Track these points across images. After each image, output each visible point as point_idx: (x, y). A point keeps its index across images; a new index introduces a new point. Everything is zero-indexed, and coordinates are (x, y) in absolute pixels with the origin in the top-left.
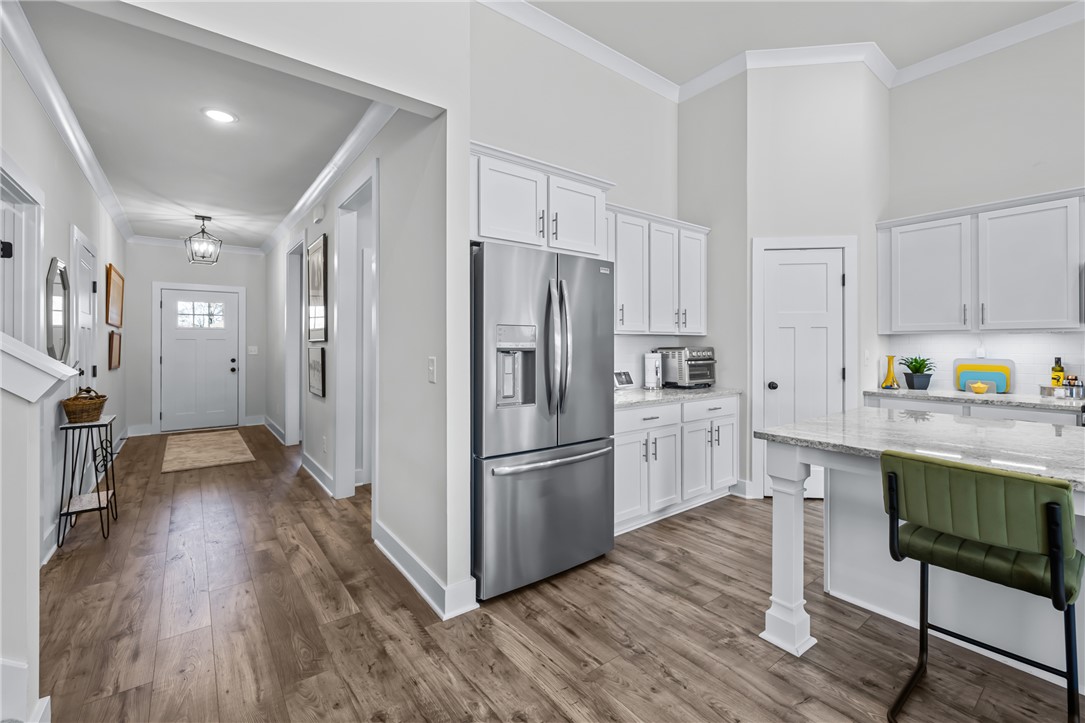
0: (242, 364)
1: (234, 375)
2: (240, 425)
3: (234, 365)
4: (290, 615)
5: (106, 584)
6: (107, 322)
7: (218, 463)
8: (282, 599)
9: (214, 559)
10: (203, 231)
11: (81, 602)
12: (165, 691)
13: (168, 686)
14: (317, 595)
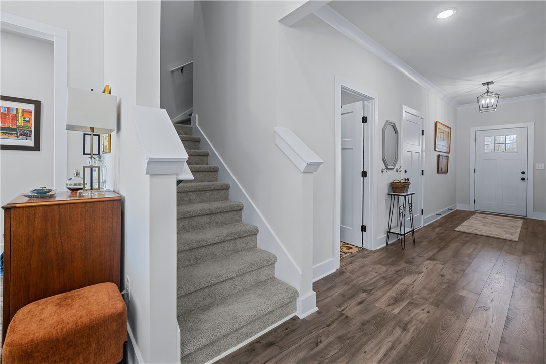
0: (530, 176)
1: (524, 183)
2: (528, 217)
3: (523, 176)
4: (436, 345)
5: (384, 267)
6: (435, 150)
7: (489, 235)
8: (441, 331)
9: (432, 284)
10: (488, 91)
11: (370, 269)
12: (351, 326)
13: (354, 325)
14: (466, 349)
